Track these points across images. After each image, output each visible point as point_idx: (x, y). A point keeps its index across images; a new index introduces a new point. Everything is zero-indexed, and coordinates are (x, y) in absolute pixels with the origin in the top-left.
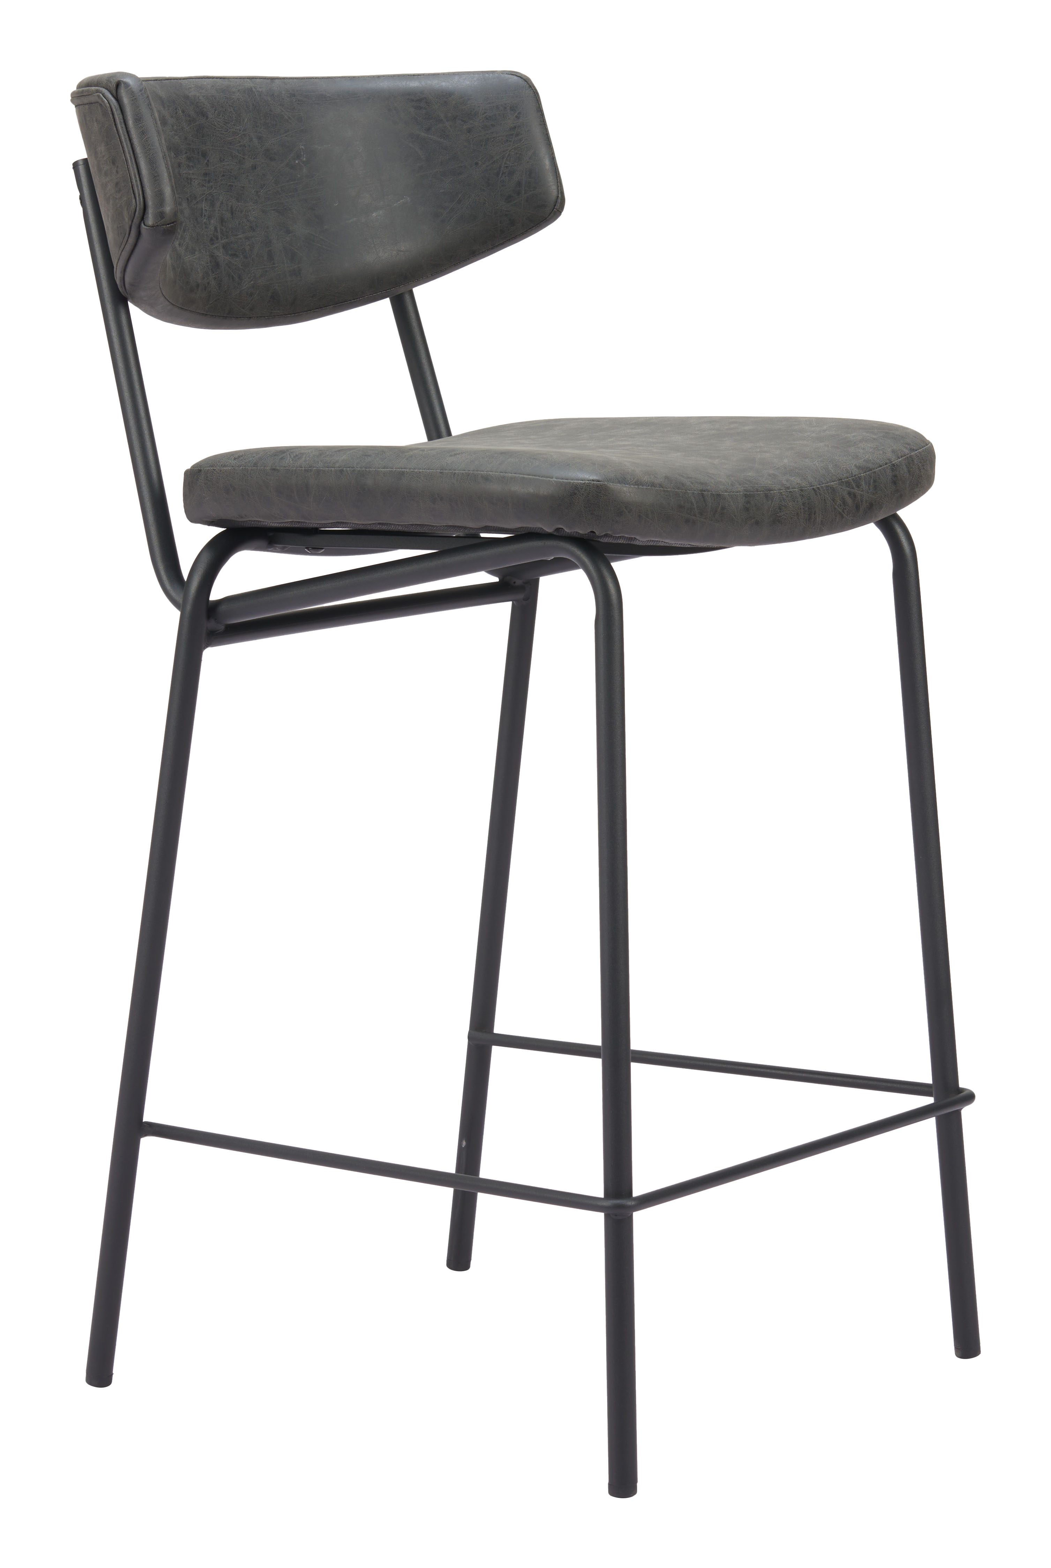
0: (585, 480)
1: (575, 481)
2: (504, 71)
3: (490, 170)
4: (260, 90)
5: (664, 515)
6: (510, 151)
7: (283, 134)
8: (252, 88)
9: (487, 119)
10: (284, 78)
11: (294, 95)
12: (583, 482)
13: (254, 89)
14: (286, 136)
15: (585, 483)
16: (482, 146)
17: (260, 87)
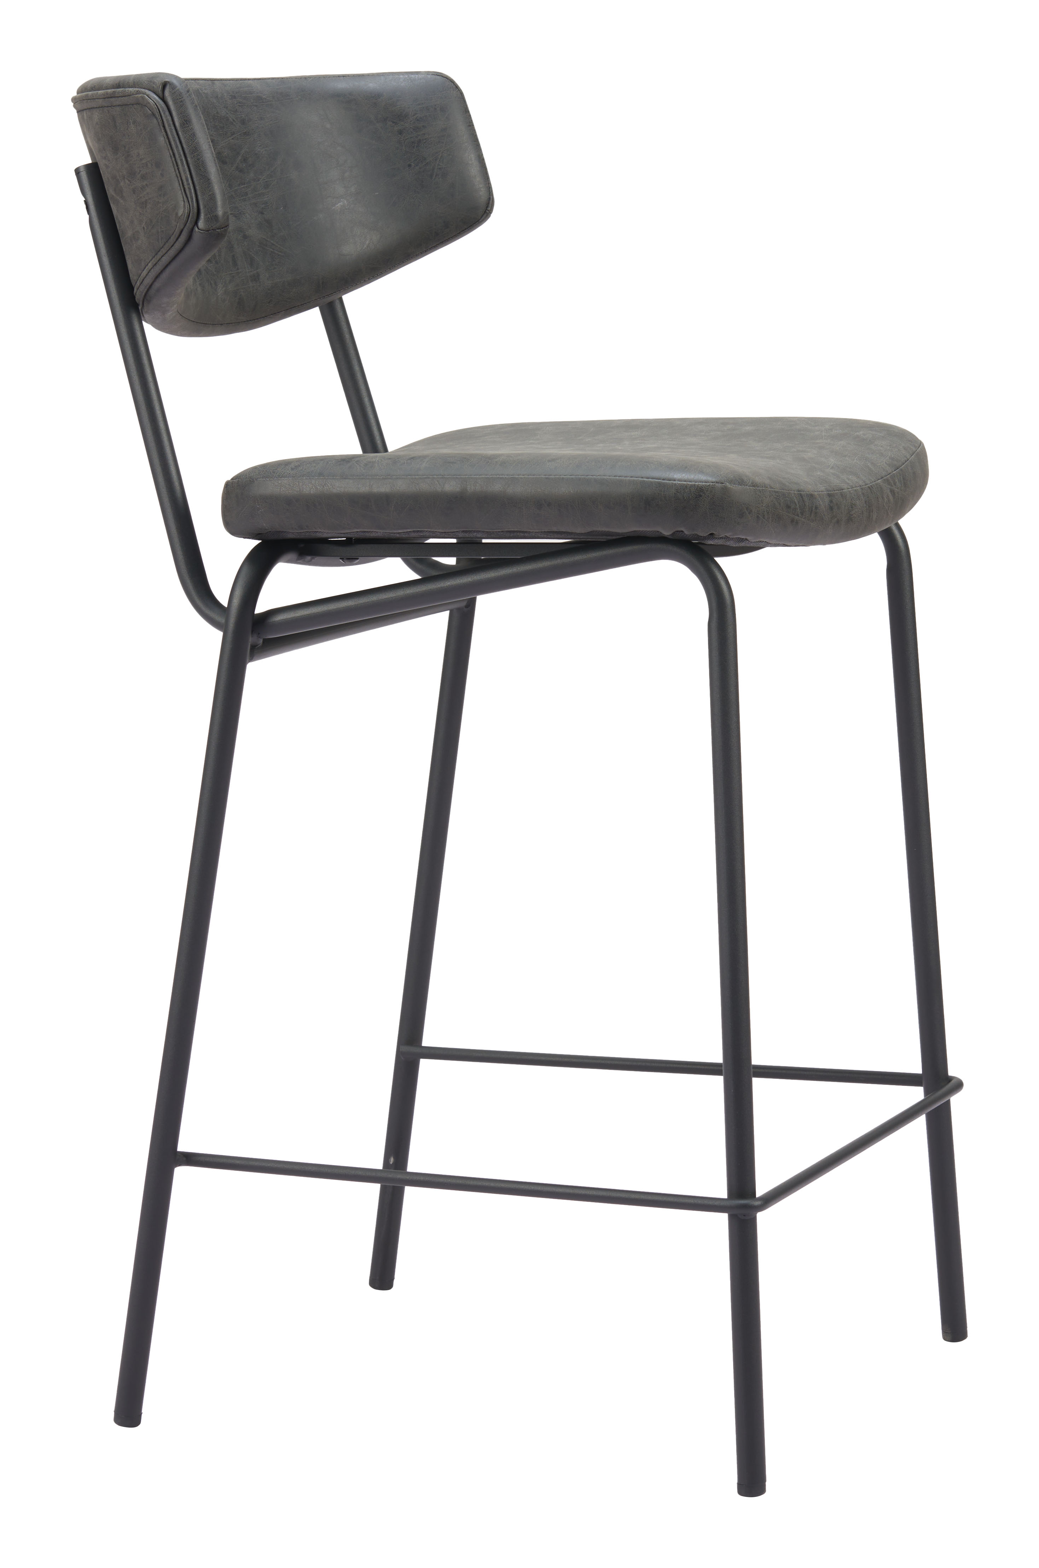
0: (708, 482)
1: (700, 483)
2: (428, 72)
3: (423, 172)
4: (206, 92)
5: (777, 515)
6: (442, 153)
7: (230, 137)
8: (198, 90)
9: (418, 120)
10: (221, 80)
11: (235, 97)
12: (708, 484)
13: (200, 91)
14: (233, 139)
15: (710, 485)
16: (414, 147)
17: (205, 89)
